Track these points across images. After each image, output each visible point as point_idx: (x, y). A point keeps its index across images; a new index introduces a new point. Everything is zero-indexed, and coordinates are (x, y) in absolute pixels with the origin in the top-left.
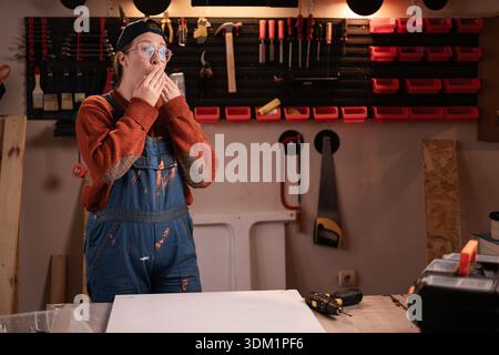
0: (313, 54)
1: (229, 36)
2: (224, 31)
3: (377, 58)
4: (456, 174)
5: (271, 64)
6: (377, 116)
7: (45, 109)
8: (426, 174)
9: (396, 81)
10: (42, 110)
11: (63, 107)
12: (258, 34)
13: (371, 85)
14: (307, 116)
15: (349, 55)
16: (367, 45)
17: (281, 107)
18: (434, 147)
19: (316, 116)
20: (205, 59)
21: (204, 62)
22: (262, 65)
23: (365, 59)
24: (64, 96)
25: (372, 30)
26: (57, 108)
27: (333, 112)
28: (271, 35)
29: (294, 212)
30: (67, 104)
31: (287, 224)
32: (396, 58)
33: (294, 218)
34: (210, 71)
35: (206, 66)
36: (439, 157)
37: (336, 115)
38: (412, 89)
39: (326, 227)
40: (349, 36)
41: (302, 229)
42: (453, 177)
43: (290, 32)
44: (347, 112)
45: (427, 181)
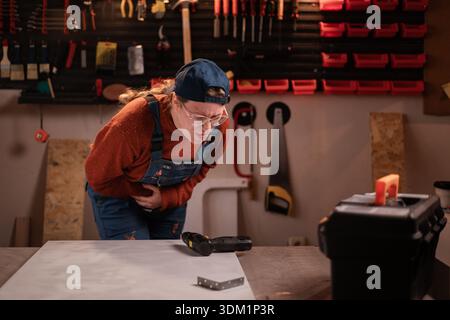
0: (265, 29)
1: (185, 11)
2: (180, 7)
3: (326, 32)
4: (402, 145)
5: (226, 39)
6: (326, 88)
7: (12, 78)
8: (373, 145)
9: (344, 56)
10: (8, 79)
11: (29, 77)
12: (213, 10)
13: (321, 60)
14: (259, 87)
15: (299, 30)
16: (317, 22)
17: (234, 79)
18: (381, 119)
19: (268, 88)
20: (163, 33)
21: (161, 36)
22: (217, 39)
23: (315, 35)
24: (29, 66)
25: (321, 7)
26: (23, 78)
27: (283, 84)
28: (225, 11)
29: (245, 180)
30: (32, 74)
31: (239, 191)
32: (345, 33)
33: (246, 185)
34: (167, 44)
35: (164, 40)
36: (386, 130)
37: (286, 87)
38: (359, 62)
39: (277, 194)
40: (300, 13)
41: (254, 197)
42: (399, 148)
43: (243, 9)
44: (296, 84)
45: (374, 152)
